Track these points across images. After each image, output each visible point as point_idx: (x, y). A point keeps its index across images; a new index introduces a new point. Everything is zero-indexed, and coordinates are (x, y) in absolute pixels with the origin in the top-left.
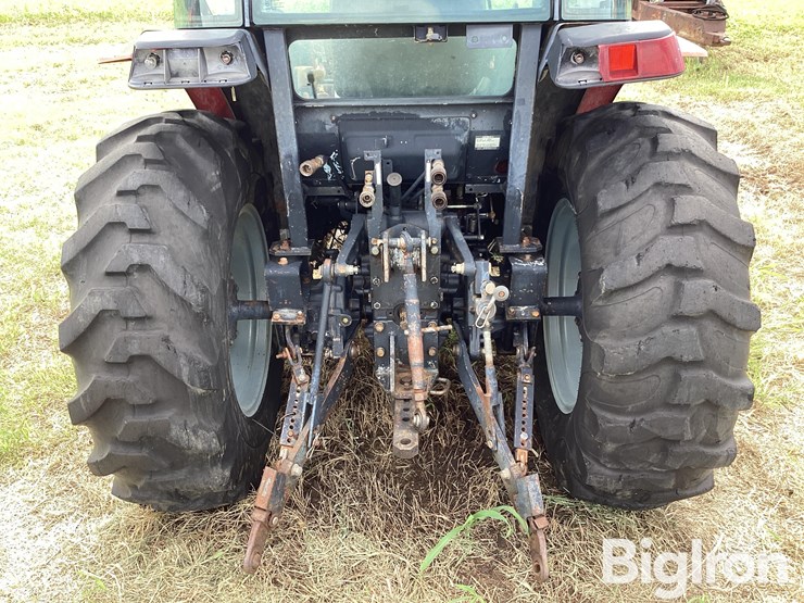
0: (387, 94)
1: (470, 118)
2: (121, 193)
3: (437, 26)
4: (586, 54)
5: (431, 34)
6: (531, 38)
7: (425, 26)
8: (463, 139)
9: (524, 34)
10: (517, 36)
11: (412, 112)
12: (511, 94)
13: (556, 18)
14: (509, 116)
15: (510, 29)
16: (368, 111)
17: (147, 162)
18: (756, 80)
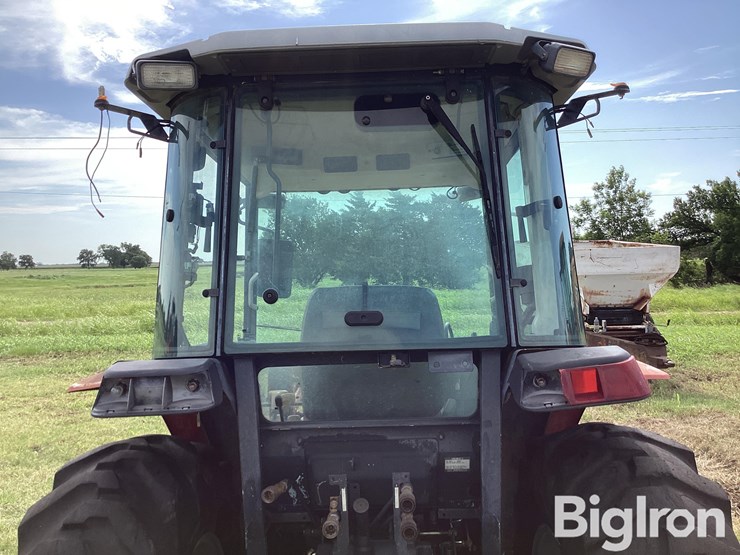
0: (355, 416)
1: (438, 439)
2: (66, 527)
3: (399, 353)
4: (548, 378)
5: (394, 360)
6: (492, 363)
7: (387, 354)
8: (431, 461)
9: (484, 360)
10: (477, 361)
11: (379, 434)
12: (477, 415)
13: (514, 345)
14: (477, 437)
15: (470, 355)
16: (335, 433)
17: (102, 492)
18: (703, 397)
